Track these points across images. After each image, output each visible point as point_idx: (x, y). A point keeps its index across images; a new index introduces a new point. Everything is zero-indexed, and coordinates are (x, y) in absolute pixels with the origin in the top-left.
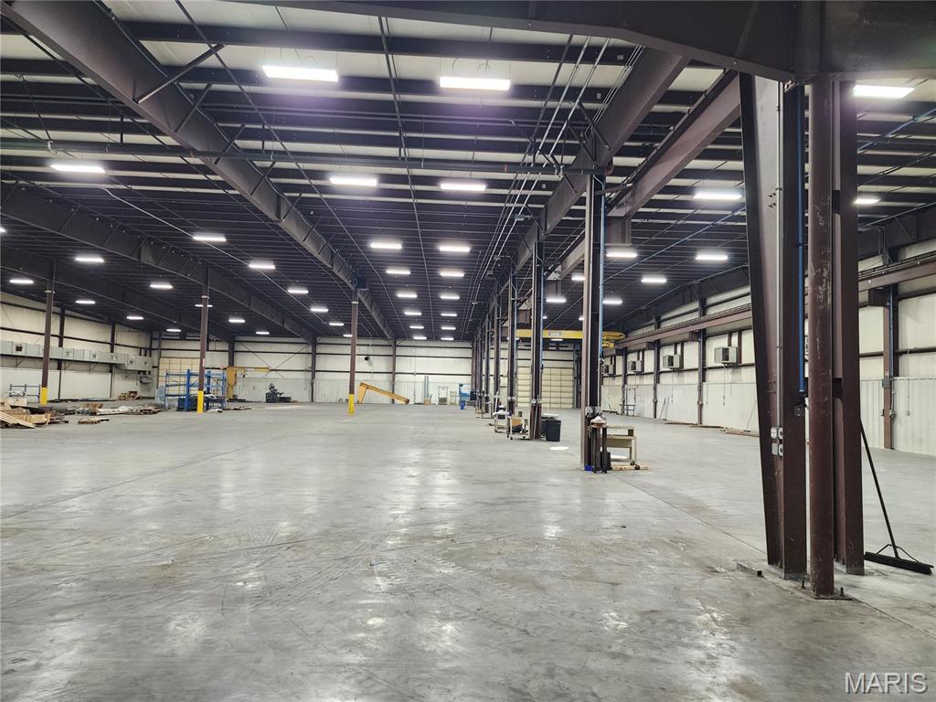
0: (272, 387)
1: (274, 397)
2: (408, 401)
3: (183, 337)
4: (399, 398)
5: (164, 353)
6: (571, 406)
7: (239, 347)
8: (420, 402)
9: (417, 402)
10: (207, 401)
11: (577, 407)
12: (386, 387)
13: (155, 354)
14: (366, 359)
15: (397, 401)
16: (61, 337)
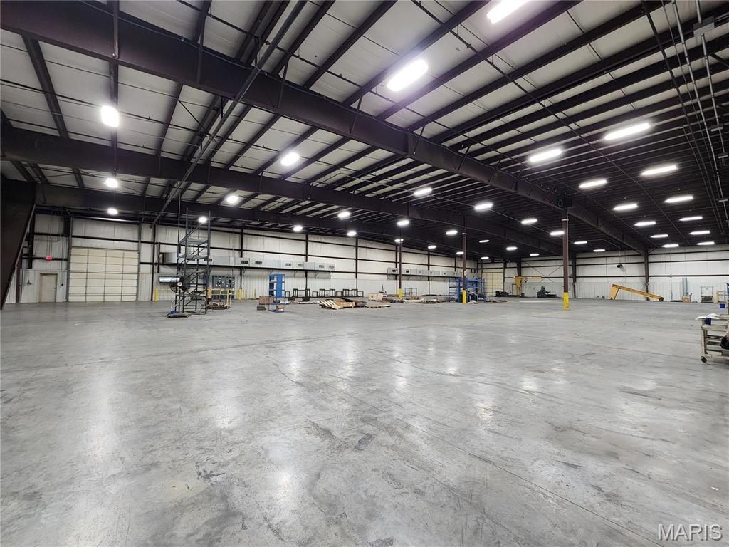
0: (544, 289)
1: (543, 294)
2: (661, 299)
3: (492, 261)
4: (653, 296)
5: (484, 271)
7: (524, 265)
8: (679, 299)
9: (674, 299)
10: (468, 296)
12: (640, 287)
13: (480, 271)
14: (618, 266)
15: (651, 299)
16: (429, 265)
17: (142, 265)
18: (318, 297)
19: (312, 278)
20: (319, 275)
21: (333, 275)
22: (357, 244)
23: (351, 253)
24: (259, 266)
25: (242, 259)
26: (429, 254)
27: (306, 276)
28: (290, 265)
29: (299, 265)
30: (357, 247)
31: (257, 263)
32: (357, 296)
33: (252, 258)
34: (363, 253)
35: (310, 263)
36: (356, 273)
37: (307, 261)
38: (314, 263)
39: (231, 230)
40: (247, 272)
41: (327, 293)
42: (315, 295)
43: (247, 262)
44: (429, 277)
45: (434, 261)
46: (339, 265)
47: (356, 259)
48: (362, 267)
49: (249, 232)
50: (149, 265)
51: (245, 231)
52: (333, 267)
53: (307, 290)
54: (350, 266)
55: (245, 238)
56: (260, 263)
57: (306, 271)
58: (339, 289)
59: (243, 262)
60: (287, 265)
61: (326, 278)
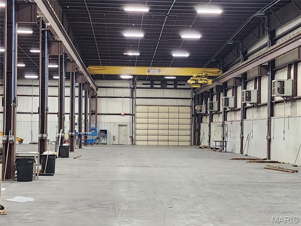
6: (188, 144)
11: (195, 144)
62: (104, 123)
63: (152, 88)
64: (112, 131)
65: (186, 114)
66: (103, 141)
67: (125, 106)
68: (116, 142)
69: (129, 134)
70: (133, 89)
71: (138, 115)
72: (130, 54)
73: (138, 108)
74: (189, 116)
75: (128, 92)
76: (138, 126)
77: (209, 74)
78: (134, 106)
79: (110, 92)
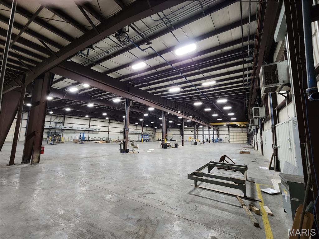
0: (172, 138)
2: (200, 141)
4: (198, 140)
6: (246, 143)
16: (136, 129)
17: (22, 128)
18: (93, 140)
19: (91, 133)
20: (94, 132)
21: (100, 133)
22: (109, 121)
23: (107, 125)
24: (71, 129)
25: (64, 126)
26: (136, 125)
27: (89, 133)
28: (83, 129)
29: (86, 129)
30: (109, 122)
31: (70, 128)
32: (108, 140)
33: (68, 126)
34: (111, 125)
35: (91, 128)
36: (109, 132)
37: (89, 127)
38: (92, 128)
39: (60, 115)
40: (66, 131)
41: (97, 139)
42: (92, 140)
43: (66, 127)
44: (136, 133)
45: (138, 128)
46: (102, 129)
47: (109, 127)
48: (111, 129)
49: (67, 116)
50: (25, 128)
51: (66, 116)
52: (100, 130)
53: (89, 138)
54: (107, 129)
55: (66, 118)
56: (71, 128)
57: (89, 131)
58: (102, 138)
59: (64, 127)
60: (82, 128)
61: (96, 134)
62: (221, 137)
63: (234, 128)
64: (223, 139)
65: (245, 135)
66: (221, 142)
67: (227, 132)
68: (224, 142)
69: (228, 140)
70: (228, 128)
71: (230, 135)
72: (219, 120)
73: (230, 133)
74: (246, 135)
75: (227, 129)
76: (230, 138)
77: (245, 123)
78: (229, 132)
79: (222, 129)
